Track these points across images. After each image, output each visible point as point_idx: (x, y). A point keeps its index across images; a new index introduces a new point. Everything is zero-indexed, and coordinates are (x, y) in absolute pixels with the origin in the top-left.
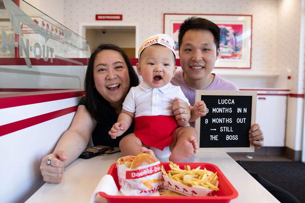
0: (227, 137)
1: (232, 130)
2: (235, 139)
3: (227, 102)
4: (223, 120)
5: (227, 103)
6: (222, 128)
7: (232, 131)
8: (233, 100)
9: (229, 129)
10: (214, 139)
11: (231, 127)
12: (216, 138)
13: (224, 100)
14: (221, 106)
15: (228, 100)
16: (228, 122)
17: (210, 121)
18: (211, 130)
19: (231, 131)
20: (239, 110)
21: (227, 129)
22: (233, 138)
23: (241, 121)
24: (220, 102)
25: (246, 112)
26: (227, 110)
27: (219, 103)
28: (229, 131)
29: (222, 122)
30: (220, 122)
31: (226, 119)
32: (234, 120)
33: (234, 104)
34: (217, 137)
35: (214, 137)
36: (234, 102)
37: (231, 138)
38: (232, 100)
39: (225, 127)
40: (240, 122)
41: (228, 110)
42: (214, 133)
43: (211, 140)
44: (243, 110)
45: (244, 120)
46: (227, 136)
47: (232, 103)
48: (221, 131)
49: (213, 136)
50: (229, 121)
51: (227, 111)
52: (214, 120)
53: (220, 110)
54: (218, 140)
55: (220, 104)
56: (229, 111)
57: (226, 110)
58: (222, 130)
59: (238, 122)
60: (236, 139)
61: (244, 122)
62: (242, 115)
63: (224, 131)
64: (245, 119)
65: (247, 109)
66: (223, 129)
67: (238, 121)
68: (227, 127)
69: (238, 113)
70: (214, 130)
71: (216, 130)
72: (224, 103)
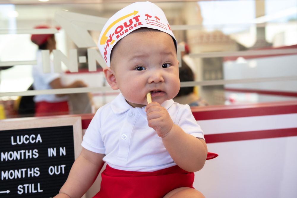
1: (41, 189)
3: (29, 139)
4: (22, 171)
5: (28, 141)
6: (20, 188)
7: (42, 191)
8: (39, 136)
9: (36, 188)
11: (39, 184)
13: (22, 137)
14: (17, 148)
15: (30, 136)
16: (33, 176)
19: (39, 191)
20: (52, 152)
21: (31, 188)
23: (58, 171)
24: (15, 141)
25: (65, 154)
26: (29, 154)
27: (13, 143)
28: (36, 191)
29: (20, 177)
30: (16, 177)
31: (29, 170)
32: (44, 170)
33: (41, 141)
38: (36, 136)
39: (26, 186)
40: (54, 173)
44: (58, 152)
45: (61, 168)
47: (37, 141)
48: (20, 193)
50: (34, 172)
51: (29, 156)
52: (4, 175)
53: (16, 155)
55: (15, 144)
57: (27, 154)
58: (20, 191)
59: (51, 174)
61: (63, 172)
62: (57, 160)
63: (26, 192)
64: (63, 166)
65: (66, 149)
67: (52, 171)
68: (30, 185)
69: (50, 157)
70: (6, 193)
71: (9, 193)
72: (23, 143)
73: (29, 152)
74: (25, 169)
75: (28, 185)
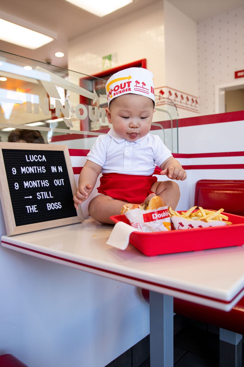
0: (48, 207)
2: (58, 207)
4: (37, 182)
5: (37, 160)
6: (39, 194)
7: (53, 197)
8: (44, 156)
9: (49, 196)
10: (32, 210)
11: (50, 192)
12: (35, 209)
13: (32, 156)
14: (31, 164)
15: (38, 157)
16: (45, 186)
17: (21, 185)
18: (25, 198)
19: (51, 197)
20: (54, 169)
21: (45, 195)
22: (55, 206)
23: (60, 184)
24: (29, 159)
25: (62, 171)
27: (28, 161)
28: (49, 197)
29: (37, 186)
30: (34, 187)
31: (41, 181)
32: (51, 182)
33: (46, 161)
34: (35, 207)
35: (31, 208)
36: (45, 159)
37: (53, 207)
38: (42, 157)
40: (58, 185)
41: (40, 169)
42: (31, 203)
43: (28, 212)
44: (57, 169)
45: (61, 181)
46: (48, 204)
47: (43, 161)
48: (39, 199)
49: (30, 206)
50: (45, 183)
51: (40, 171)
52: (26, 184)
53: (31, 170)
54: (37, 211)
55: (29, 161)
56: (43, 171)
57: (38, 170)
58: (39, 197)
59: (56, 185)
60: (60, 208)
61: (63, 184)
62: (58, 175)
63: (43, 198)
64: (62, 180)
65: (62, 167)
66: (41, 195)
67: (56, 183)
68: (44, 192)
69: (53, 172)
70: (30, 198)
71: (32, 198)
72: (34, 160)
73: (39, 168)
74: (39, 181)
75: (43, 192)
